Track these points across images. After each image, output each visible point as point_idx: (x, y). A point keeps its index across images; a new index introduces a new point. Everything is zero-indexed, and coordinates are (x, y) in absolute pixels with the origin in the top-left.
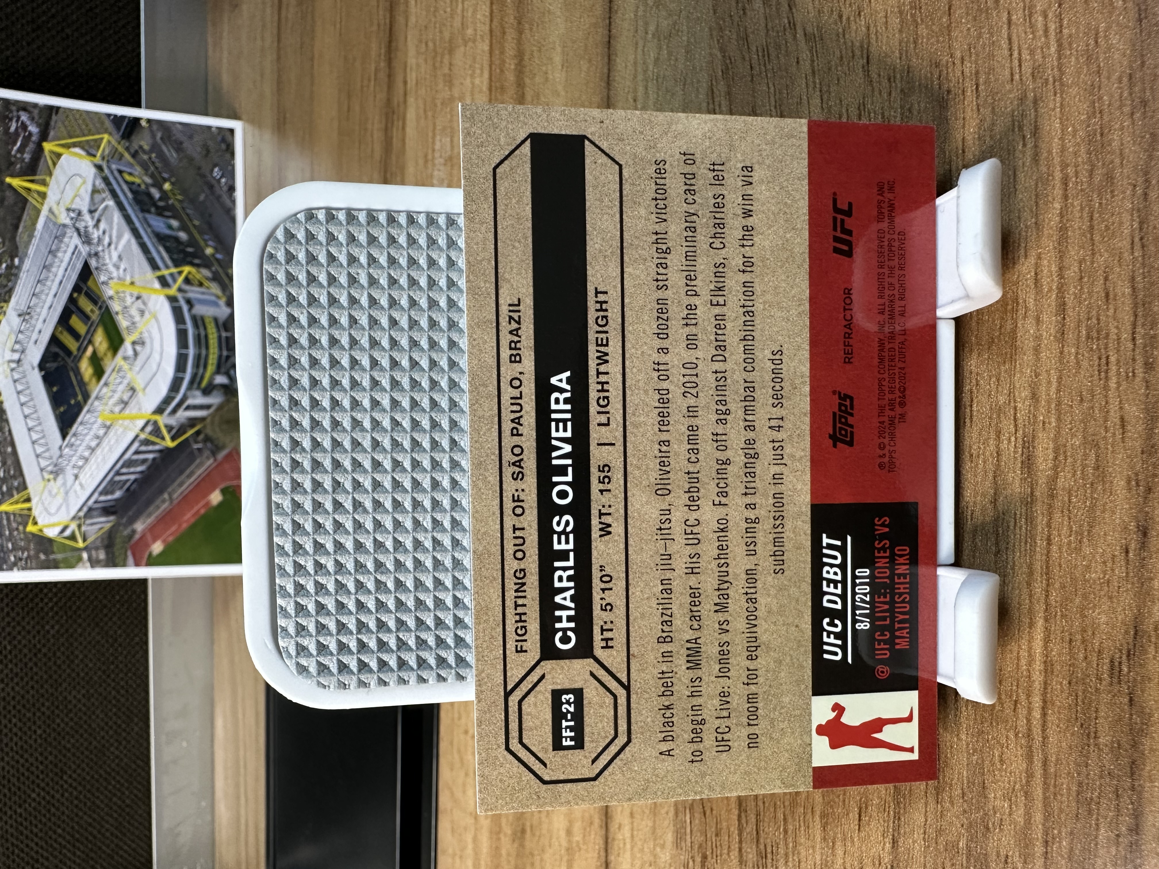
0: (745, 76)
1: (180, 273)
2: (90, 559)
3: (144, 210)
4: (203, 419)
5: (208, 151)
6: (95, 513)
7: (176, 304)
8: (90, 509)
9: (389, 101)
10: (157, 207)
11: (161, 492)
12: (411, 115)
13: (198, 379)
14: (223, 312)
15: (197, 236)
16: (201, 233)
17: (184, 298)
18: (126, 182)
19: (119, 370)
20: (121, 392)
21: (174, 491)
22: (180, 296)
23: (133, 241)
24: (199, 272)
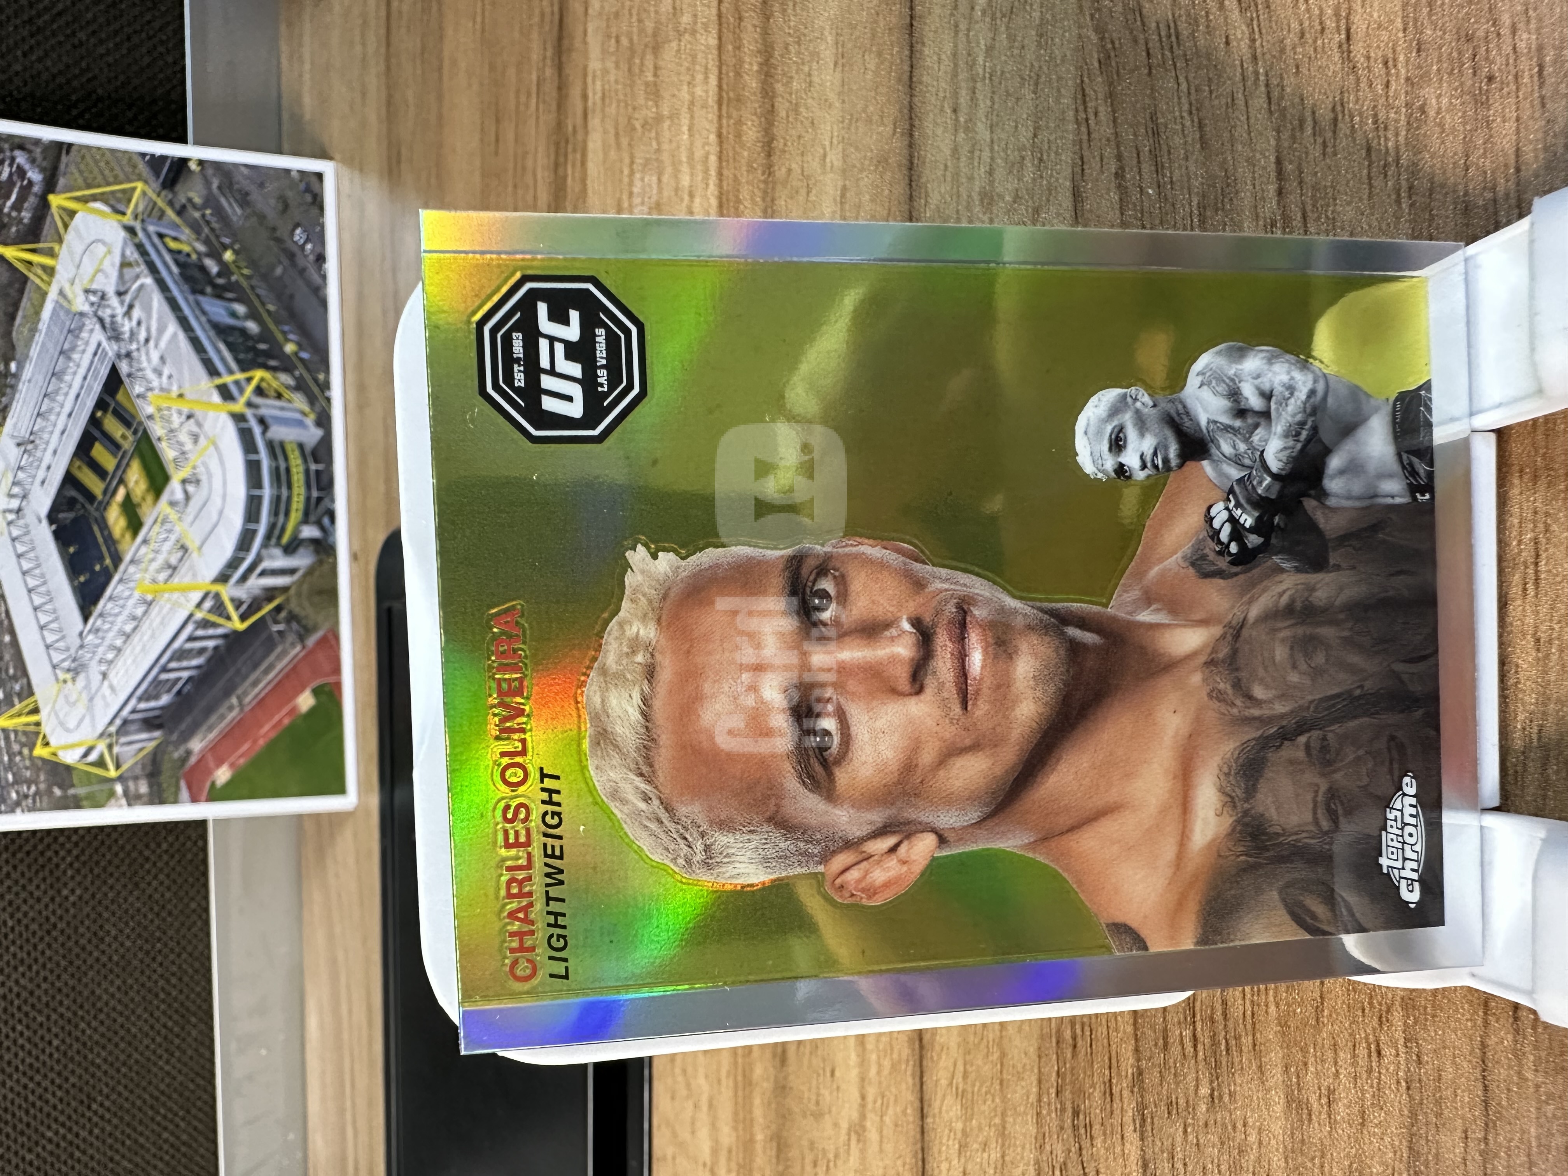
0: (1137, 68)
1: (249, 380)
2: (126, 793)
3: (197, 290)
4: (285, 589)
5: (286, 207)
6: (133, 727)
7: (243, 425)
8: (125, 722)
9: (560, 125)
10: (215, 286)
11: (228, 693)
12: (595, 143)
13: (277, 532)
14: (312, 435)
15: (272, 327)
16: (277, 323)
17: (255, 416)
18: (170, 251)
19: (165, 521)
20: (167, 552)
21: (246, 693)
22: (249, 413)
23: (182, 336)
24: (276, 378)
